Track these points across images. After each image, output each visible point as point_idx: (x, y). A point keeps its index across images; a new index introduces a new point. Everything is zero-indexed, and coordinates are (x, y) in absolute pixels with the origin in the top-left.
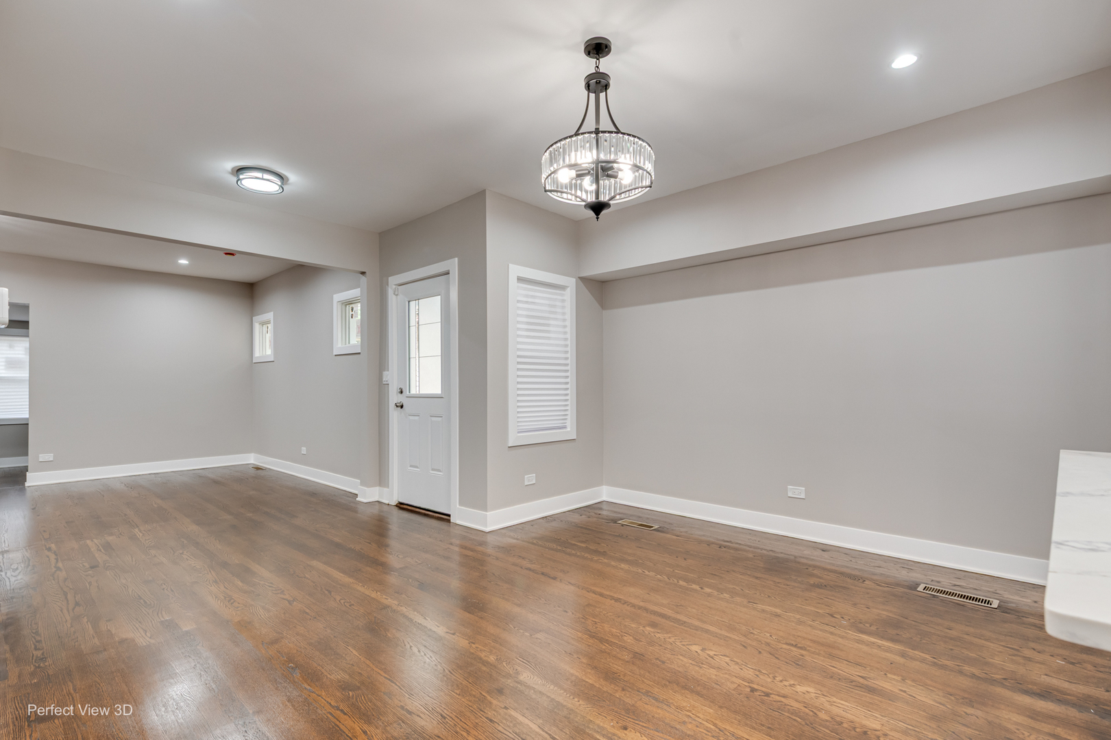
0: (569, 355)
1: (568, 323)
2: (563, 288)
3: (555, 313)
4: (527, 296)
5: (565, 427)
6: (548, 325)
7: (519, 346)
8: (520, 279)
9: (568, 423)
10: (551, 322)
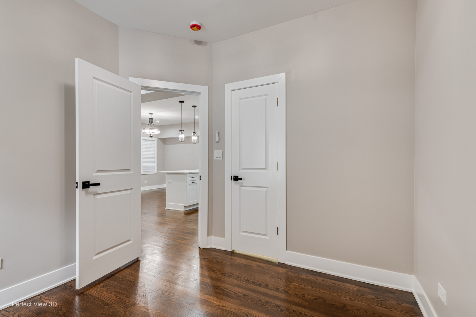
0: (155, 155)
1: (155, 148)
2: (154, 141)
3: (152, 146)
4: (145, 143)
5: (155, 171)
6: (150, 149)
7: (143, 154)
8: (143, 140)
9: (155, 170)
10: (151, 150)
